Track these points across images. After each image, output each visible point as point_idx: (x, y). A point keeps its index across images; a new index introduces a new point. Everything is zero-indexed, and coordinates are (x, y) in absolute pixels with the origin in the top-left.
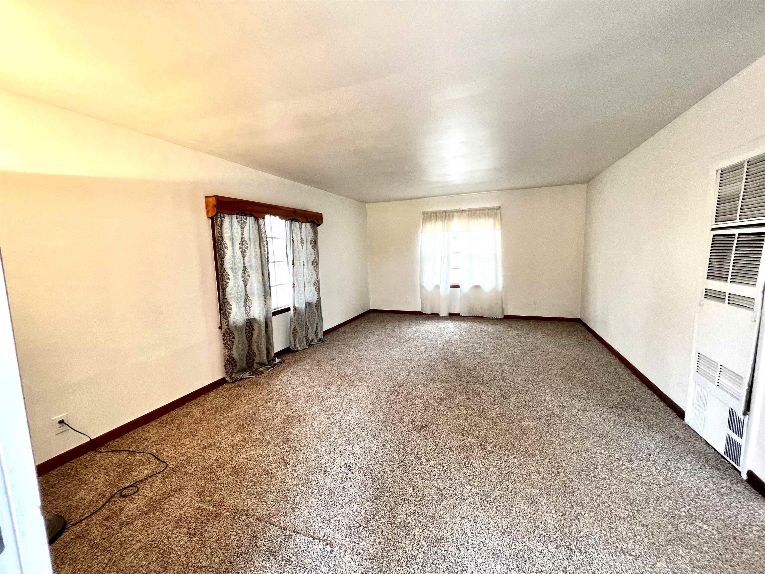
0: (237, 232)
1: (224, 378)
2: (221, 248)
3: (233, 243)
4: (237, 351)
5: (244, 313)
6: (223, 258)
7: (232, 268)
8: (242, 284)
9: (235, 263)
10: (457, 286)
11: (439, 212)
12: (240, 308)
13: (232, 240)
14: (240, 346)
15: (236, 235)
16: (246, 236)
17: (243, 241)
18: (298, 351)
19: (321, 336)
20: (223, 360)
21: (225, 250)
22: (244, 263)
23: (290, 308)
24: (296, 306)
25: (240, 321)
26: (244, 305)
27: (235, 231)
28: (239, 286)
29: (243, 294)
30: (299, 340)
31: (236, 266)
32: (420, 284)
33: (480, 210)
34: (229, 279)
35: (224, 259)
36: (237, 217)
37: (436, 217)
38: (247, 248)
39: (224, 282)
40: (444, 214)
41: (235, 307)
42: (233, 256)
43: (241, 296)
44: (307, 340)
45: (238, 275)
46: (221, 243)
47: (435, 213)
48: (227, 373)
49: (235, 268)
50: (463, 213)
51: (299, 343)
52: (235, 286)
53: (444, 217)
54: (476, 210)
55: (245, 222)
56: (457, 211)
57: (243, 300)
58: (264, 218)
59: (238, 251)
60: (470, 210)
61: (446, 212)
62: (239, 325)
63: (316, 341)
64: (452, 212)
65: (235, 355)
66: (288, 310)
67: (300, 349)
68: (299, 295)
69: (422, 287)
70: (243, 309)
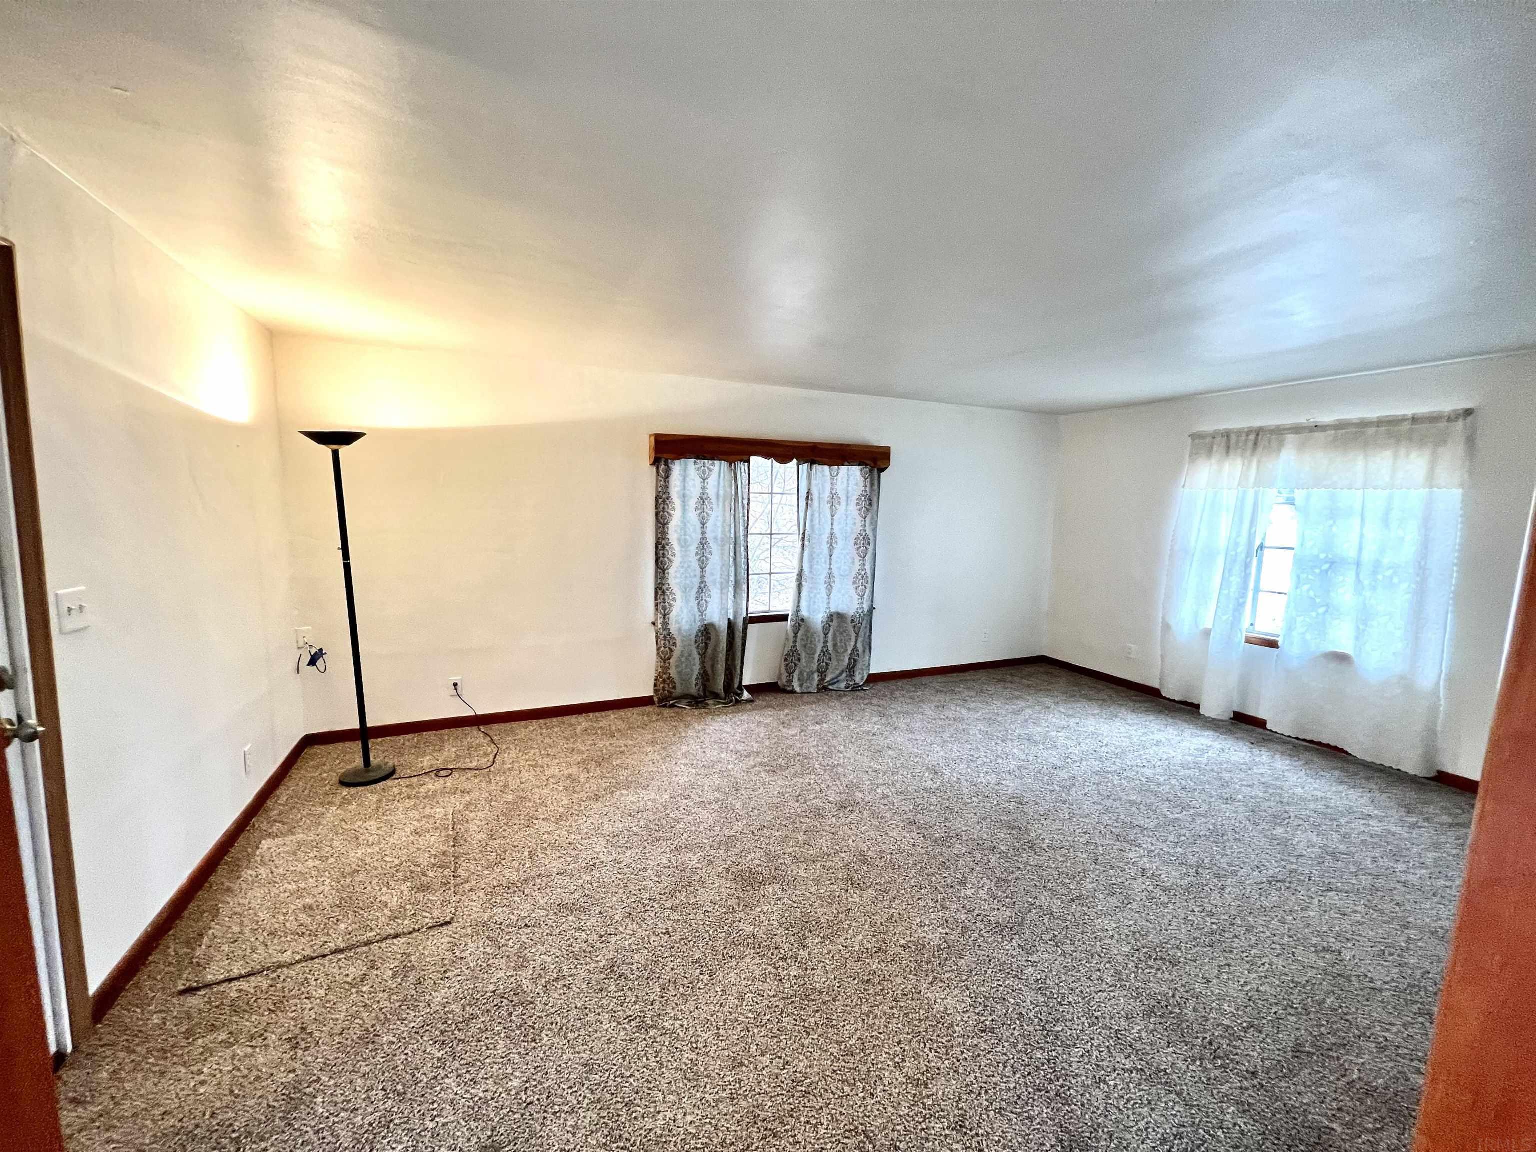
0: (694, 486)
1: (652, 697)
2: (664, 508)
3: (684, 502)
4: (677, 667)
5: (697, 610)
6: (668, 523)
7: (678, 540)
8: (695, 565)
9: (685, 532)
10: (1273, 644)
11: (1239, 433)
12: (688, 601)
13: (684, 497)
14: (683, 660)
15: (692, 489)
16: (711, 492)
17: (703, 499)
18: (793, 692)
19: (859, 679)
21: (671, 512)
22: (703, 533)
23: (788, 615)
24: (804, 613)
25: (687, 622)
26: (697, 598)
27: (690, 483)
28: (689, 567)
29: (697, 581)
30: (801, 673)
31: (687, 537)
32: (1163, 619)
33: (1380, 423)
35: (670, 526)
36: (695, 462)
37: (1228, 447)
38: (712, 509)
39: (666, 560)
40: (1252, 437)
41: (679, 598)
42: (683, 522)
43: (692, 582)
44: (822, 680)
45: (691, 551)
46: (664, 501)
47: (1227, 435)
48: (656, 691)
49: (687, 540)
50: (1318, 435)
51: (799, 680)
52: (683, 567)
53: (1250, 444)
54: (1364, 424)
55: (710, 470)
56: (1297, 430)
57: (695, 590)
58: (748, 461)
59: (693, 516)
60: (1340, 426)
61: (1259, 432)
62: (684, 626)
63: (843, 686)
64: (1279, 432)
65: (672, 672)
66: (784, 618)
67: (798, 689)
68: (812, 595)
69: (1167, 627)
70: (694, 603)
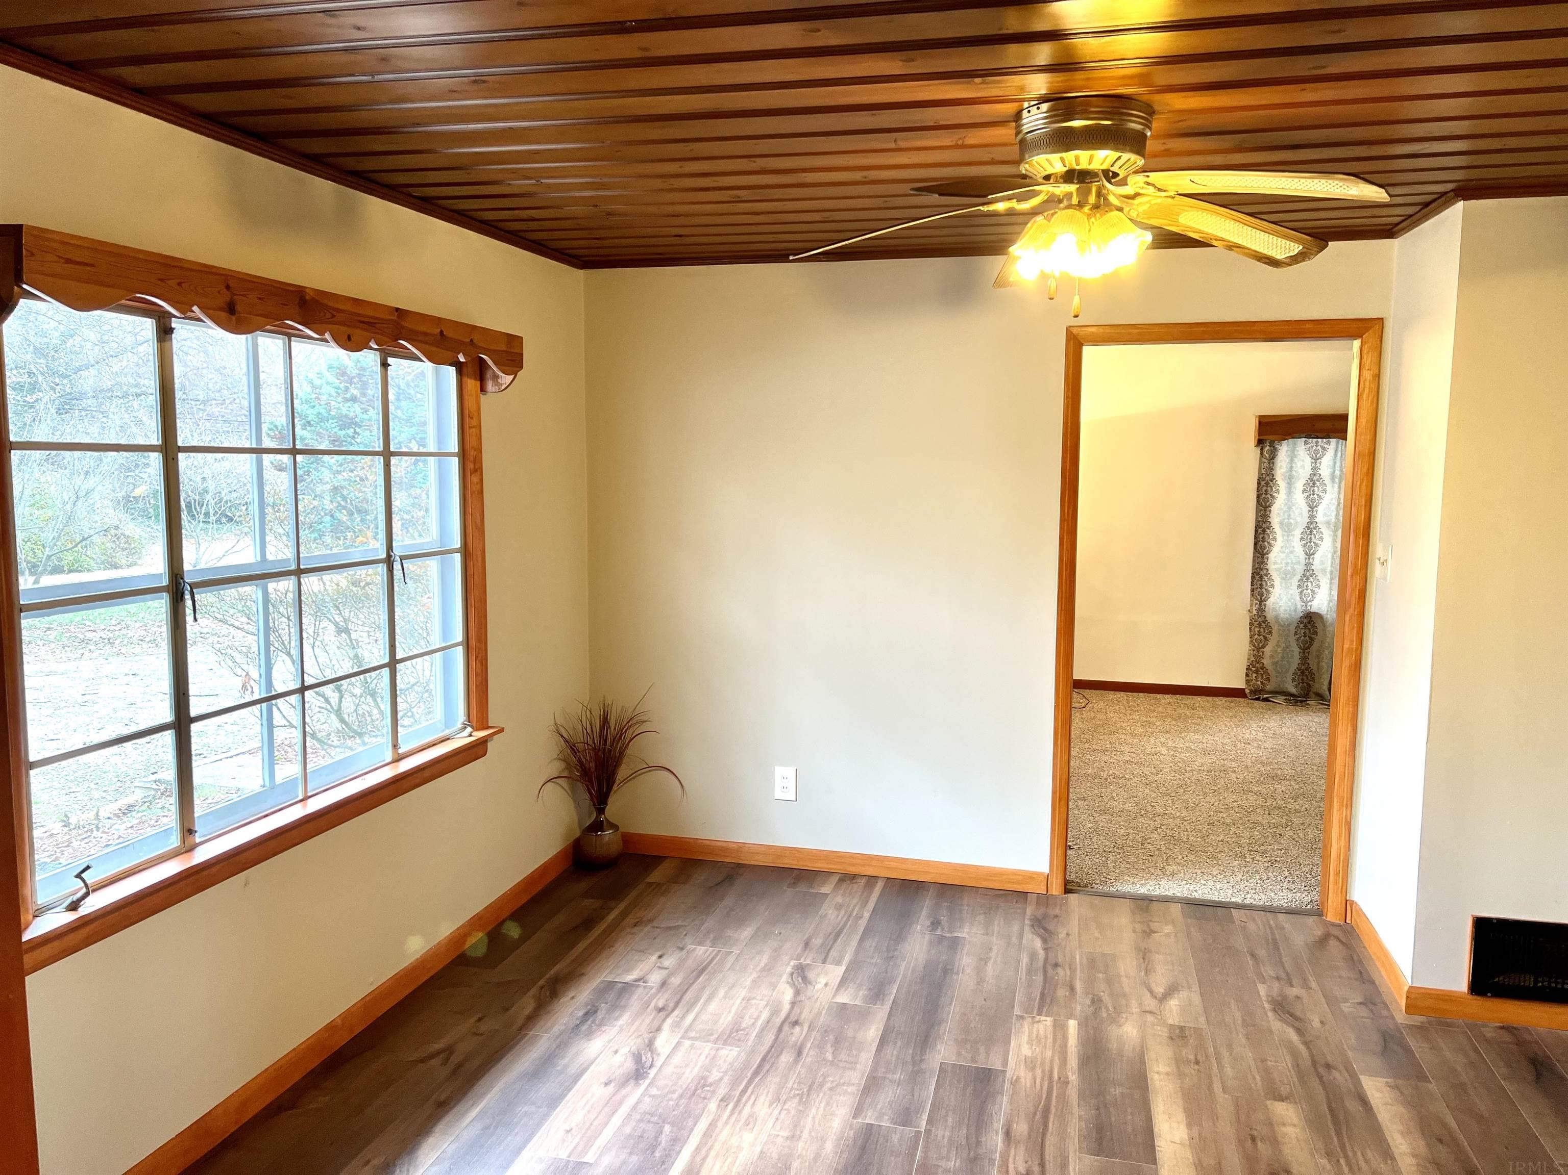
0: (1303, 467)
1: (1243, 688)
2: (1267, 490)
3: (1290, 484)
4: (1272, 657)
5: (1298, 598)
6: (1270, 506)
7: (1281, 523)
8: (1300, 551)
9: (1289, 515)
12: (1288, 589)
13: (1290, 479)
14: (1279, 650)
15: (1301, 470)
16: (1324, 472)
17: (1313, 480)
20: (1246, 660)
21: (1275, 494)
22: (1312, 517)
25: (1286, 610)
26: (1301, 587)
27: (1298, 464)
28: (1292, 552)
29: (1301, 568)
31: (1292, 521)
34: (1275, 539)
35: (1272, 508)
36: (1306, 442)
38: (1324, 490)
39: (1266, 543)
41: (1279, 584)
42: (1287, 505)
43: (1295, 569)
45: (1293, 535)
46: (1268, 482)
48: (1247, 682)
49: (1289, 525)
52: (1284, 552)
55: (1324, 449)
57: (1299, 578)
59: (1300, 499)
62: (1282, 615)
65: (1266, 662)
70: (1296, 591)
